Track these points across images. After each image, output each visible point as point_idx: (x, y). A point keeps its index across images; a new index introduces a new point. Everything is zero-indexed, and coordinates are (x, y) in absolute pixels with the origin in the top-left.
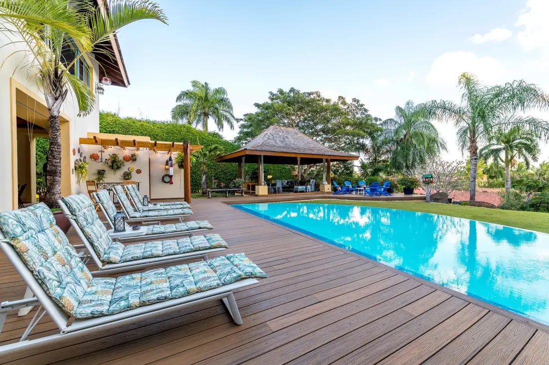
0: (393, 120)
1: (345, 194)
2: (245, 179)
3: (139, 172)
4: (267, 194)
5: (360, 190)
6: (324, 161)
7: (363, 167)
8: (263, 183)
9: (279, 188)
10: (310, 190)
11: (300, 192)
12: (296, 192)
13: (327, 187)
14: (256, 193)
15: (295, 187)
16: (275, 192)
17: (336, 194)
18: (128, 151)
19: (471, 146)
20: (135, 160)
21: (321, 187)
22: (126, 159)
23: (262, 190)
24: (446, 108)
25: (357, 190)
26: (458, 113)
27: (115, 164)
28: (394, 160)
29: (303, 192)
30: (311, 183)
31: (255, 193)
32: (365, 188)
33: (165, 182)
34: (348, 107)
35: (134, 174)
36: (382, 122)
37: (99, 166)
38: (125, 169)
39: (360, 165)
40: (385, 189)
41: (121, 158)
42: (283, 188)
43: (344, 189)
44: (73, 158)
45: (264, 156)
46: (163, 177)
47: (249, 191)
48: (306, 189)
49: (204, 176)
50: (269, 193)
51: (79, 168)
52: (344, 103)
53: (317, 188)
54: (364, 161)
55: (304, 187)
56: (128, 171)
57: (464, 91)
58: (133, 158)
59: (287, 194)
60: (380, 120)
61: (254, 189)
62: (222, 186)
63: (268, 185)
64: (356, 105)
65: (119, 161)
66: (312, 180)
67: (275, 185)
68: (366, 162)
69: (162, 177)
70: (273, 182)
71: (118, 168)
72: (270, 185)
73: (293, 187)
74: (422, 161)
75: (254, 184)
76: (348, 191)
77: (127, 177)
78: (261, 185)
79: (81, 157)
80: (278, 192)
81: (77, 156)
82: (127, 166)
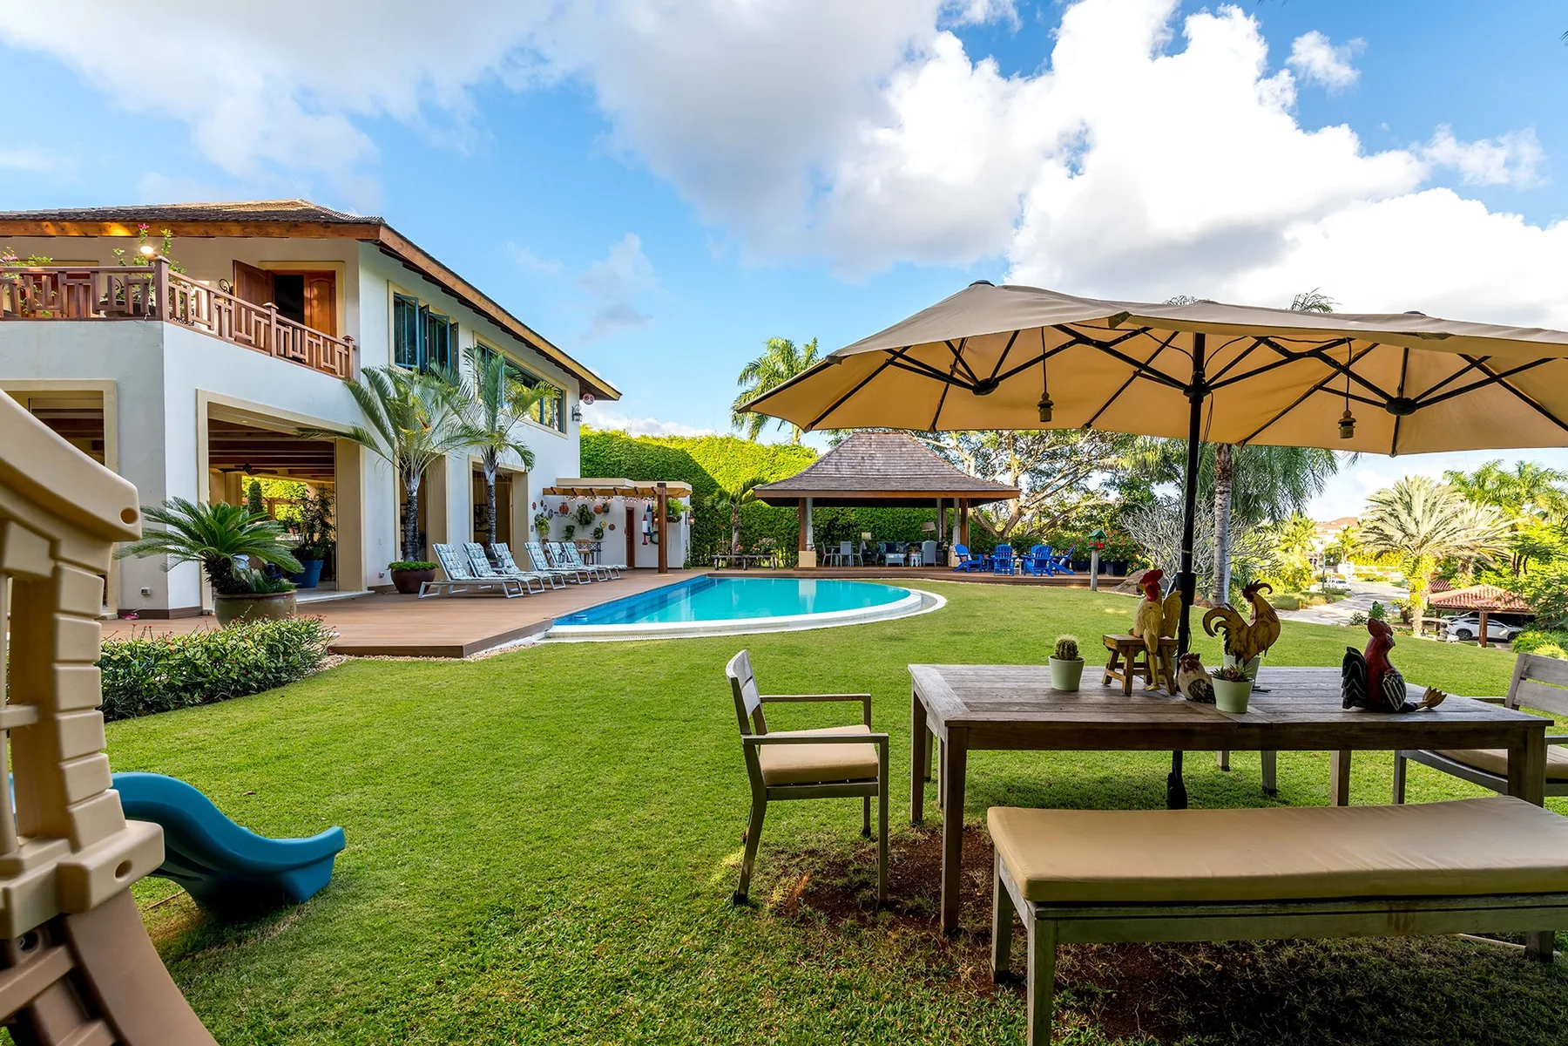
3: (613, 528)
4: (814, 565)
8: (811, 547)
9: (846, 557)
10: (917, 564)
18: (599, 501)
20: (607, 511)
22: (597, 510)
23: (808, 558)
27: (585, 517)
29: (897, 565)
30: (923, 549)
33: (653, 542)
35: (606, 530)
37: (568, 521)
38: (596, 525)
40: (1066, 562)
41: (592, 510)
44: (532, 514)
49: (735, 534)
51: (540, 524)
55: (902, 556)
56: (600, 527)
58: (605, 509)
65: (589, 514)
71: (588, 523)
77: (598, 535)
78: (805, 549)
79: (545, 510)
80: (833, 566)
81: (539, 510)
82: (599, 520)
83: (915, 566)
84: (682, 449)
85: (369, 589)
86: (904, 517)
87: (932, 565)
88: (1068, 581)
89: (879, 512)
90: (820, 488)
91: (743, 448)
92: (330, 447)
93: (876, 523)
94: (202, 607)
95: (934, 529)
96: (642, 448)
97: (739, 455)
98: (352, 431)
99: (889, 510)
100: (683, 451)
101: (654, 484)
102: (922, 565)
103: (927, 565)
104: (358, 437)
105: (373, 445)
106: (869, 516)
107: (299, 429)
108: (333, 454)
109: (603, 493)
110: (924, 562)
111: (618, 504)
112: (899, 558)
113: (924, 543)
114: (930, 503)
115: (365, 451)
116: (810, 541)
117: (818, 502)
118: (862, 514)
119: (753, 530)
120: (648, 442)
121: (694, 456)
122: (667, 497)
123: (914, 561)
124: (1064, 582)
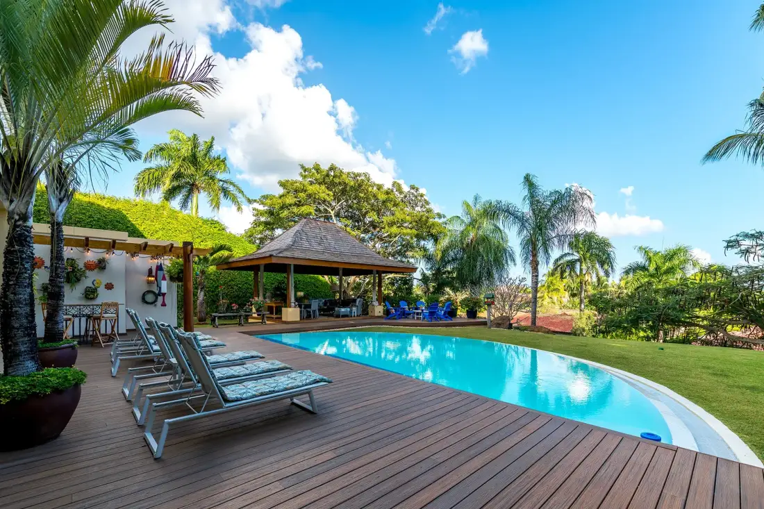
0: (459, 218)
1: (399, 318)
2: (265, 298)
3: (109, 287)
4: (299, 319)
5: (418, 314)
6: (375, 272)
7: (425, 279)
8: (293, 304)
9: (314, 311)
10: (356, 315)
11: (343, 316)
12: (338, 316)
13: (378, 310)
14: (283, 319)
15: (336, 309)
16: (309, 317)
17: (389, 319)
18: (92, 255)
19: (532, 260)
20: (104, 268)
21: (370, 310)
22: (89, 266)
23: (291, 313)
24: (510, 212)
25: (414, 313)
26: (521, 220)
27: (71, 274)
28: (460, 271)
29: (346, 316)
30: (357, 304)
31: (281, 318)
32: (422, 310)
33: (146, 302)
34: (405, 197)
35: (102, 290)
36: (445, 220)
38: (87, 283)
39: (420, 278)
40: (445, 313)
41: (81, 265)
42: (320, 310)
43: (399, 313)
45: (295, 266)
46: (144, 295)
47: (272, 316)
48: (351, 312)
49: (202, 293)
50: (301, 319)
52: (400, 191)
53: (365, 311)
54: (426, 272)
55: (349, 309)
56: (93, 286)
57: (526, 192)
58: (101, 265)
59: (326, 318)
60: (444, 217)
61: (279, 311)
62: (235, 308)
63: (300, 306)
64: (415, 193)
65: (78, 270)
66: (358, 300)
67: (309, 306)
68: (428, 273)
69: (141, 295)
70: (306, 302)
71: (77, 281)
72: (303, 306)
73: (333, 309)
74: (490, 275)
75: (280, 305)
76: (404, 315)
77: (92, 296)
78: (290, 306)
80: (314, 317)
109: (99, 244)
112: (347, 311)
116: (293, 299)
123: (354, 313)
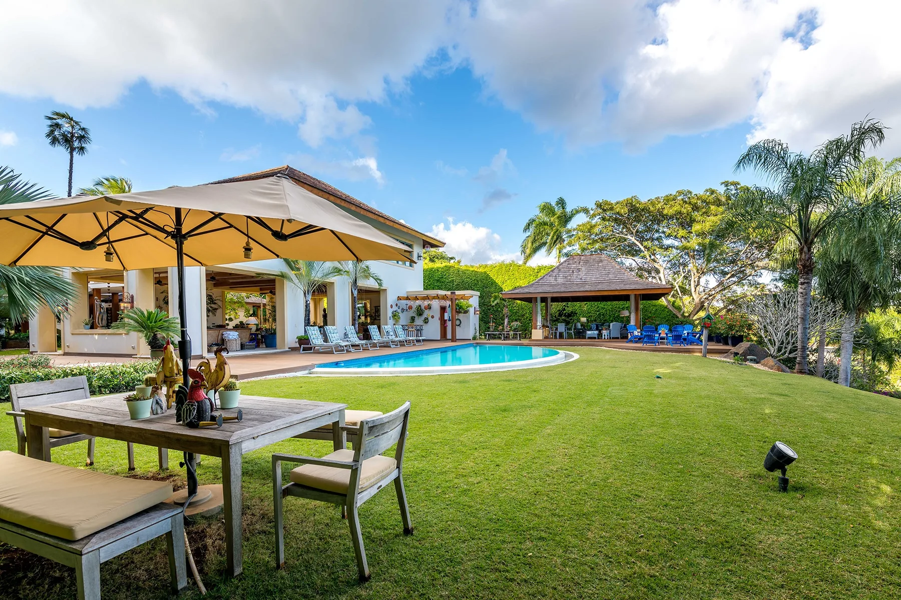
3: (432, 316)
4: (542, 338)
6: (632, 297)
8: (539, 327)
9: (561, 333)
14: (532, 338)
18: (426, 303)
20: (430, 308)
22: (426, 308)
27: (420, 312)
35: (430, 318)
37: (412, 314)
38: (425, 315)
41: (423, 308)
44: (390, 310)
49: (507, 320)
51: (395, 315)
55: (596, 333)
56: (427, 317)
58: (429, 307)
65: (422, 310)
71: (421, 314)
77: (426, 321)
78: (536, 328)
79: (399, 308)
81: (395, 308)
82: (427, 313)
83: (605, 338)
84: (485, 272)
85: (289, 348)
86: (619, 307)
87: (618, 338)
88: (691, 350)
89: (601, 305)
90: (540, 291)
91: (519, 269)
92: (273, 281)
93: (601, 311)
94: (202, 355)
95: (628, 315)
96: (464, 272)
97: (516, 273)
98: (280, 274)
99: (609, 303)
100: (485, 273)
101: (449, 293)
102: (610, 338)
103: (613, 338)
104: (283, 276)
105: (291, 280)
106: (596, 307)
107: (256, 274)
108: (275, 285)
109: (431, 298)
110: (612, 336)
111: (436, 304)
112: (594, 334)
113: (611, 324)
114: (626, 298)
115: (286, 282)
116: (539, 324)
117: (554, 300)
118: (591, 306)
119: (525, 317)
120: (468, 268)
121: (491, 275)
122: (456, 299)
123: (605, 335)
124: (688, 350)
